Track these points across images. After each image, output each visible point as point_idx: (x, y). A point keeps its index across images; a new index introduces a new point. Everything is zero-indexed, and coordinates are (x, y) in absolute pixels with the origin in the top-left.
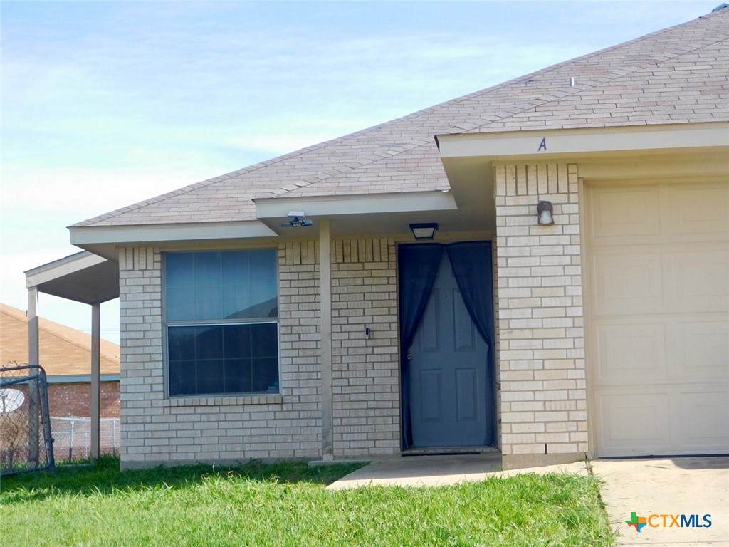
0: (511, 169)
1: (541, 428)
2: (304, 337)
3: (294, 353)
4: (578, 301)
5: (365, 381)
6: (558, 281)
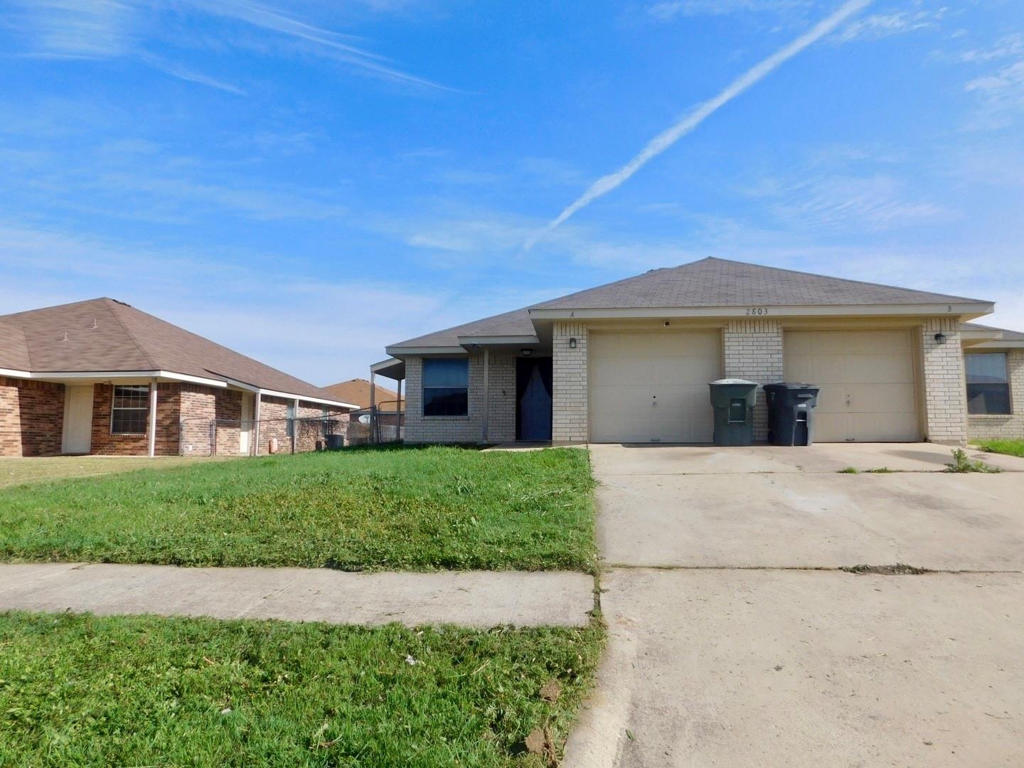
0: (559, 325)
1: (568, 430)
2: (478, 394)
3: (474, 400)
4: (585, 379)
5: (502, 412)
6: (577, 371)
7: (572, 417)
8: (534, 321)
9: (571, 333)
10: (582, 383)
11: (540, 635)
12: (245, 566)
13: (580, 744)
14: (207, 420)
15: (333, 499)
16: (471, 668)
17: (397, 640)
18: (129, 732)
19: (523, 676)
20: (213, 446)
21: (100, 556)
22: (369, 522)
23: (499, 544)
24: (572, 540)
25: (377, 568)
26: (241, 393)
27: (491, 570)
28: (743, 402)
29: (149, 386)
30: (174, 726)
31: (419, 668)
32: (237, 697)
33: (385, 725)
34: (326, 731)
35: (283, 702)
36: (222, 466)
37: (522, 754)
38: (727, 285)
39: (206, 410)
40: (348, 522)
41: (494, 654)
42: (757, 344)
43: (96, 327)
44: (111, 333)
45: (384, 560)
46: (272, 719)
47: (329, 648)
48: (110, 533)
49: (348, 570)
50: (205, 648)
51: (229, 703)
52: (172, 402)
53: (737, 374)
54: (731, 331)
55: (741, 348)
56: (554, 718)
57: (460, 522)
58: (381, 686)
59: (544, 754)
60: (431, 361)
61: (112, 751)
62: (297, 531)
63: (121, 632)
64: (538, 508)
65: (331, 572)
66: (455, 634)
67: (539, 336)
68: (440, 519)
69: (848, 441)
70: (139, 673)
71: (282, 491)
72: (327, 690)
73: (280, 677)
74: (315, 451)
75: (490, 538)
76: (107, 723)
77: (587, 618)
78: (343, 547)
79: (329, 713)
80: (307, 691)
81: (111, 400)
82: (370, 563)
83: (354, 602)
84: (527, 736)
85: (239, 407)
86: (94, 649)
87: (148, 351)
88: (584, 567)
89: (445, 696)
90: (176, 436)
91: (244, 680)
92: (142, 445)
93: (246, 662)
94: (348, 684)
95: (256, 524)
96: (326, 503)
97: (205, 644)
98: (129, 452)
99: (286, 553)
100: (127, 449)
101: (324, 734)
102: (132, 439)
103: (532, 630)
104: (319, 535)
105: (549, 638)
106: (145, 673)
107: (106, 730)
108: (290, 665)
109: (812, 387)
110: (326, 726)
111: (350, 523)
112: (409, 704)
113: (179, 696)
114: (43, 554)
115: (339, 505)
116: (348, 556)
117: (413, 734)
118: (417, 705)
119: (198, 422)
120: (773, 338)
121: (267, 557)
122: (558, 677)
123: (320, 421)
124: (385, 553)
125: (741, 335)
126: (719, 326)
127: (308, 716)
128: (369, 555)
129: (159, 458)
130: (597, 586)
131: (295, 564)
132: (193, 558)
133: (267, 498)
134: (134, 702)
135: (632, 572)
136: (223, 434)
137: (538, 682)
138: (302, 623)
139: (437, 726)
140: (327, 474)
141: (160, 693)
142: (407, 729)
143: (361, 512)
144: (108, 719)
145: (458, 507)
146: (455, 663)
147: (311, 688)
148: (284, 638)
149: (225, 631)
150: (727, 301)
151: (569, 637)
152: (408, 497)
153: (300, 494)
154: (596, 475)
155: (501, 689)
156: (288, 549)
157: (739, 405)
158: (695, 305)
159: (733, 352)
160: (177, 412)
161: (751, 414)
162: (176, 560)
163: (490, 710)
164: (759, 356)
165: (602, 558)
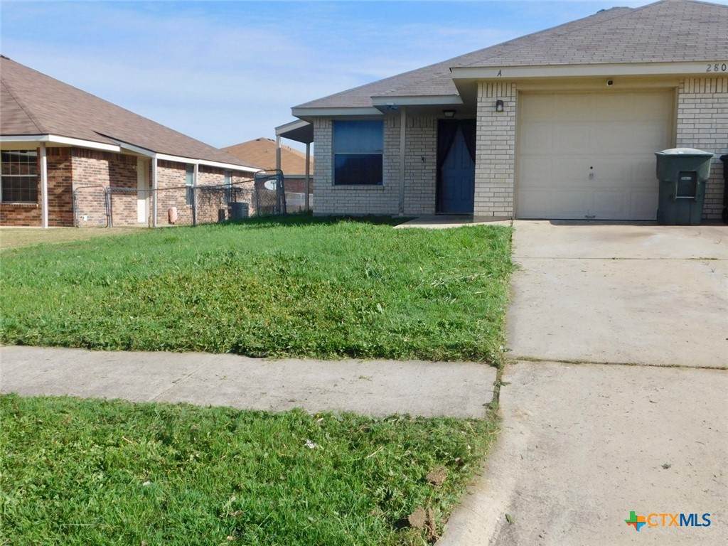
0: (485, 85)
1: (492, 204)
2: (394, 161)
3: (390, 168)
4: (513, 147)
5: (420, 181)
6: (504, 138)
7: (498, 190)
8: (456, 81)
9: (498, 94)
10: (509, 152)
11: (434, 425)
12: (154, 350)
13: (460, 523)
14: (101, 188)
15: (237, 282)
16: (366, 454)
17: (298, 424)
18: (66, 497)
19: (413, 462)
20: (109, 215)
21: (13, 338)
22: (274, 308)
23: (404, 333)
24: (479, 330)
25: (281, 355)
26: (135, 157)
27: (394, 359)
28: (694, 175)
29: (38, 150)
30: (104, 495)
31: (318, 452)
32: (154, 472)
33: (285, 499)
34: (234, 503)
35: (195, 478)
36: (121, 242)
37: (405, 529)
38: (688, 34)
39: (99, 177)
40: (253, 307)
41: (388, 441)
42: (718, 106)
45: (289, 347)
46: (187, 491)
47: (235, 431)
48: (20, 316)
49: (253, 356)
50: (122, 428)
51: (148, 477)
52: (63, 169)
53: (691, 142)
54: (686, 91)
55: (698, 111)
56: (437, 500)
57: (366, 309)
58: (283, 467)
59: (425, 530)
60: (341, 123)
61: (55, 511)
62: (202, 316)
63: (46, 412)
64: (448, 295)
65: (236, 357)
66: (354, 422)
67: (462, 95)
68: (345, 306)
70: (67, 449)
71: (186, 272)
72: (234, 468)
73: (192, 456)
74: (217, 224)
75: (394, 326)
76: (47, 491)
77: (484, 410)
78: (248, 333)
79: (236, 488)
80: (216, 469)
82: (274, 349)
83: (260, 389)
84: (411, 514)
85: (135, 173)
86: (24, 427)
87: (34, 113)
88: (488, 359)
89: (340, 477)
90: (70, 205)
91: (159, 457)
92: (35, 215)
93: (160, 442)
94: (252, 464)
95: (161, 308)
96: (230, 286)
97: (122, 425)
98: (22, 222)
99: (192, 338)
100: (20, 220)
101: (232, 506)
102: (23, 208)
103: (427, 420)
104: (224, 320)
105: (442, 428)
106: (73, 449)
107: (47, 495)
108: (200, 446)
110: (234, 499)
111: (255, 308)
112: (307, 484)
113: (105, 469)
115: (244, 289)
116: (252, 342)
117: (310, 509)
118: (314, 484)
119: (92, 190)
121: (174, 342)
122: (446, 465)
123: (222, 189)
124: (290, 339)
125: (698, 96)
126: (673, 85)
127: (218, 490)
128: (274, 341)
129: (53, 230)
130: (499, 379)
131: (202, 348)
132: (102, 342)
133: (171, 280)
134: (67, 473)
135: (537, 365)
136: (119, 202)
137: (426, 468)
138: (210, 407)
139: (330, 502)
140: (231, 253)
141: (87, 467)
142: (305, 504)
143: (266, 296)
144: (48, 486)
145: (365, 292)
146: (351, 448)
147: (220, 466)
148: (194, 421)
149: (139, 413)
150: (685, 55)
151: (462, 428)
152: (315, 280)
153: (204, 275)
154: (516, 258)
155: (391, 473)
156: (194, 334)
157: (689, 178)
158: (646, 60)
159: (686, 116)
160: (68, 179)
161: (703, 189)
162: (86, 343)
163: (380, 490)
164: (718, 121)
165: (508, 350)
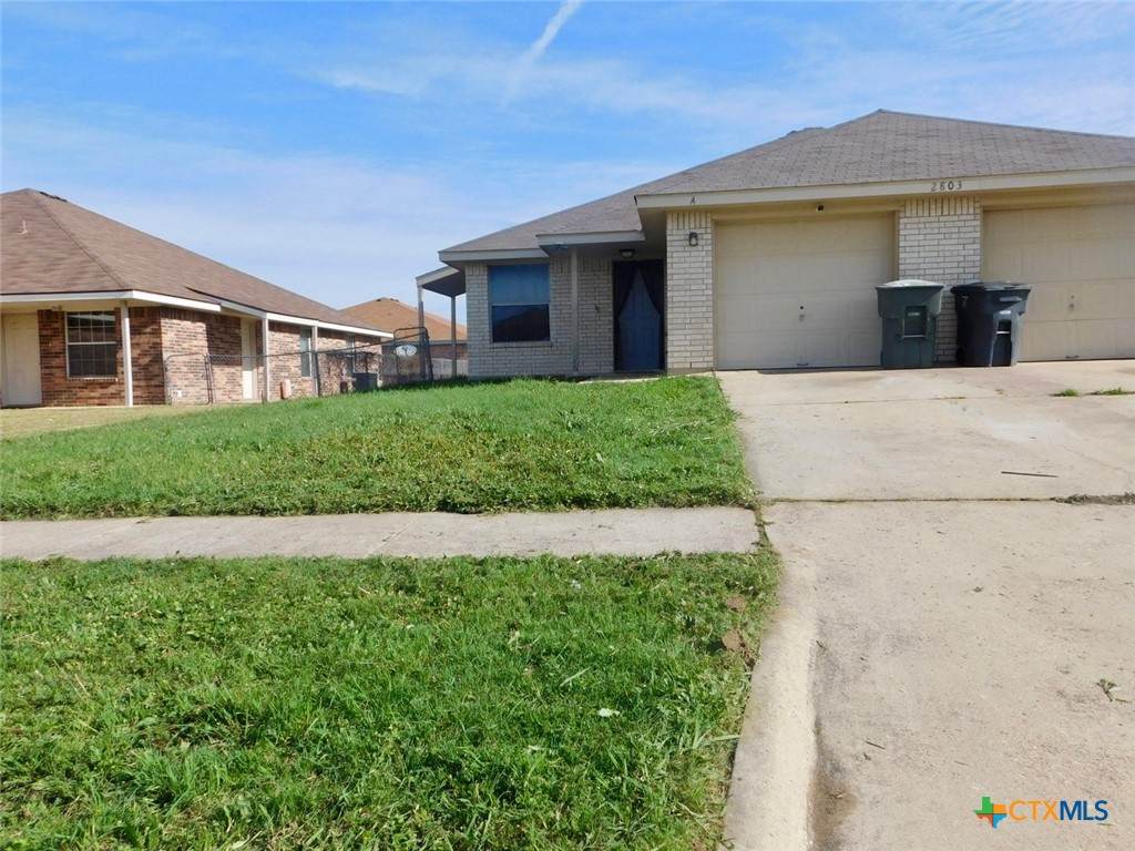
0: (675, 216)
1: (688, 354)
2: (563, 311)
3: (558, 320)
4: (710, 287)
5: (596, 335)
6: (699, 276)
7: (694, 337)
8: (640, 210)
9: (691, 225)
10: (706, 292)
11: (710, 559)
12: (343, 512)
14: (198, 357)
15: (418, 440)
19: (703, 593)
20: (209, 390)
21: (164, 509)
23: (637, 480)
24: (721, 475)
25: (498, 509)
26: (239, 319)
27: (631, 508)
28: (923, 310)
29: (116, 312)
34: (519, 638)
37: (721, 651)
38: (905, 150)
39: (195, 343)
41: (666, 576)
42: (943, 231)
43: (25, 231)
44: (48, 240)
45: (506, 500)
46: (459, 632)
47: (488, 576)
48: (166, 484)
49: (465, 513)
51: (408, 621)
52: (150, 333)
53: (916, 273)
54: (908, 215)
55: (922, 237)
56: (744, 625)
57: (584, 459)
58: (558, 604)
59: (741, 652)
60: (498, 269)
61: (314, 658)
63: (252, 570)
64: (673, 443)
65: (444, 515)
66: (617, 562)
67: (645, 231)
68: (563, 457)
69: (1069, 359)
74: (340, 395)
75: (624, 474)
76: (296, 640)
77: (755, 547)
78: (455, 488)
79: (514, 626)
81: (64, 332)
82: (490, 504)
84: (722, 636)
85: (238, 338)
87: (110, 265)
88: (740, 502)
90: (160, 378)
92: (115, 391)
93: (402, 592)
96: (412, 445)
98: (96, 401)
99: (388, 497)
100: (94, 398)
102: (98, 384)
103: (701, 556)
104: (422, 476)
105: (722, 562)
109: (1020, 287)
110: (517, 634)
111: (452, 464)
114: (92, 509)
115: (429, 447)
116: (461, 497)
119: (186, 359)
120: (967, 224)
121: (367, 502)
122: (741, 593)
124: (506, 492)
125: (922, 220)
126: (892, 208)
127: (493, 629)
128: (487, 495)
129: (141, 408)
130: (759, 519)
131: (402, 508)
132: (278, 507)
135: (797, 506)
136: (221, 374)
137: (720, 597)
138: (445, 557)
141: (330, 617)
142: (600, 633)
143: (460, 452)
145: (575, 443)
149: (364, 567)
150: (905, 173)
151: (742, 561)
154: (732, 406)
155: (684, 603)
156: (390, 492)
157: (917, 314)
158: (860, 180)
159: (910, 243)
160: (157, 347)
161: (935, 327)
162: (257, 508)
163: (678, 618)
164: (947, 248)
165: (759, 493)
